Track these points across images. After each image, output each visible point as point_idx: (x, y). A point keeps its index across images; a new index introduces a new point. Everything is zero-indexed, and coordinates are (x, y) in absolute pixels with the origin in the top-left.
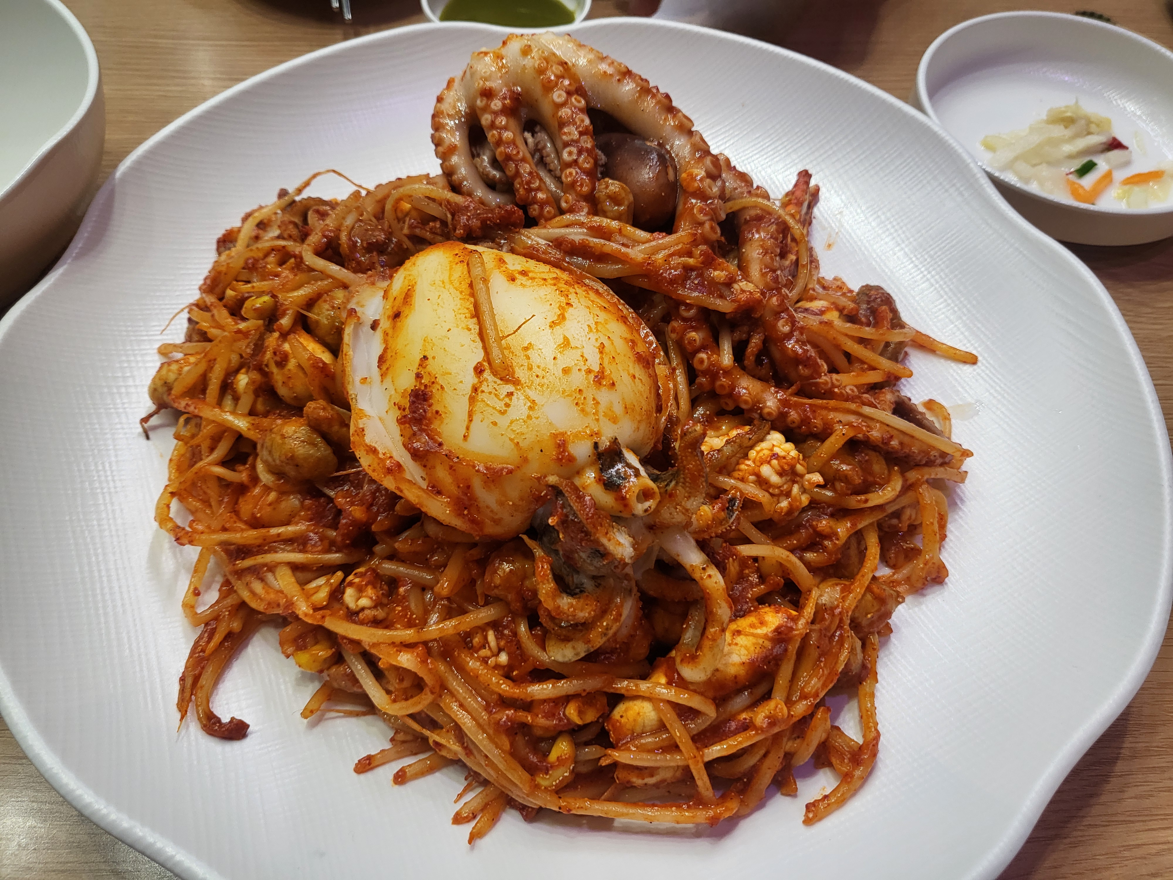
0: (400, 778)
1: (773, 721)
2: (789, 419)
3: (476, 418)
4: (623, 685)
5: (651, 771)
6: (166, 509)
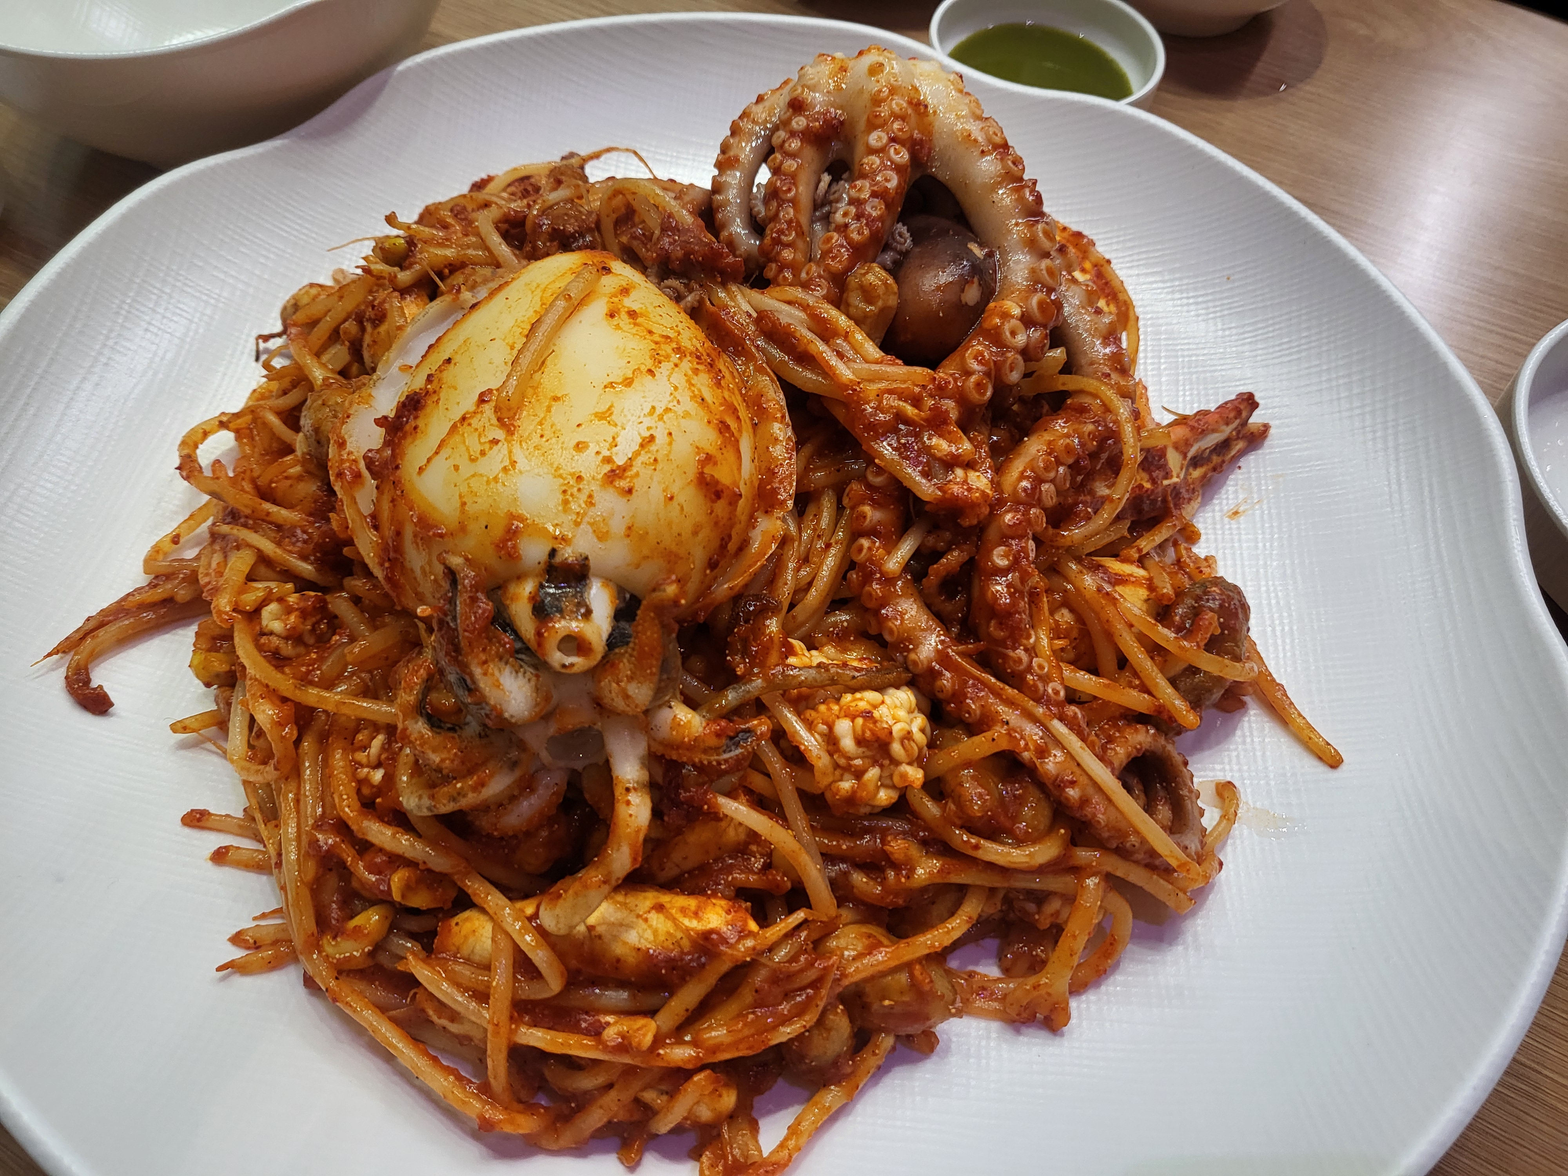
0: (220, 856)
1: (624, 1047)
2: (938, 683)
3: (444, 453)
4: (477, 887)
5: (454, 1016)
6: (200, 435)
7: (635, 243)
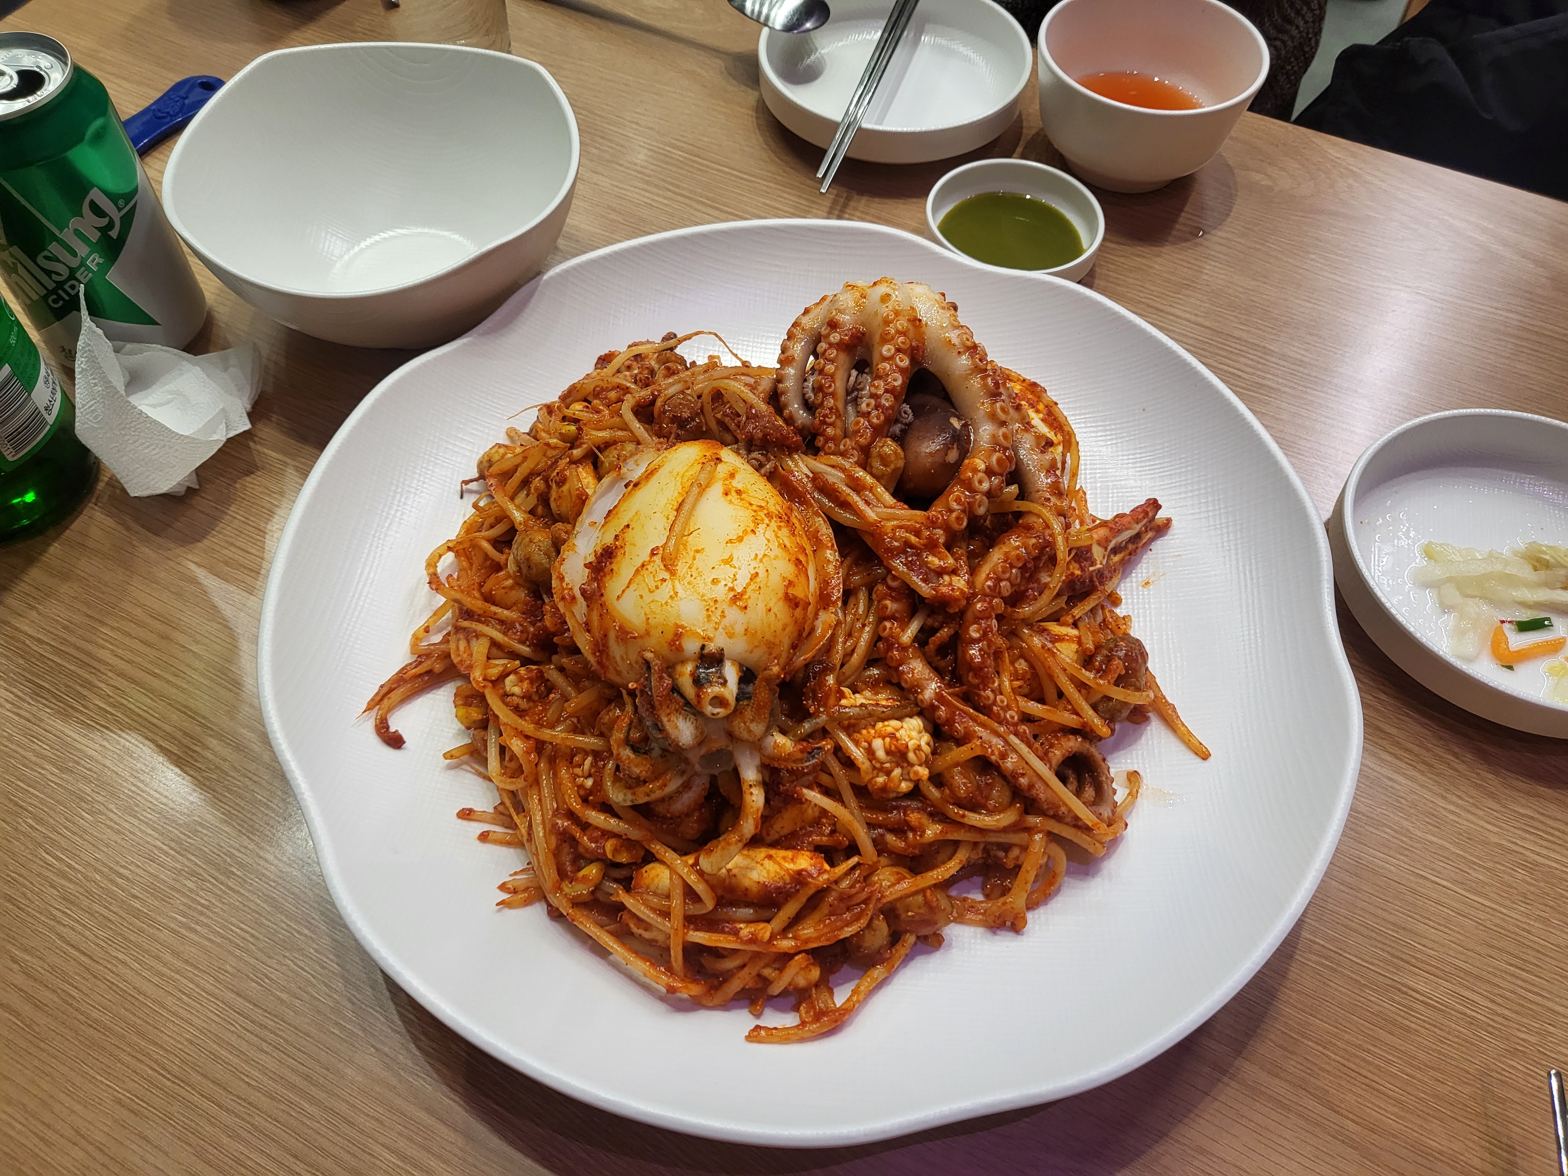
0: (484, 837)
1: (753, 940)
2: (937, 713)
3: (632, 587)
4: (658, 848)
5: (647, 926)
6: (437, 557)
7: (727, 419)
